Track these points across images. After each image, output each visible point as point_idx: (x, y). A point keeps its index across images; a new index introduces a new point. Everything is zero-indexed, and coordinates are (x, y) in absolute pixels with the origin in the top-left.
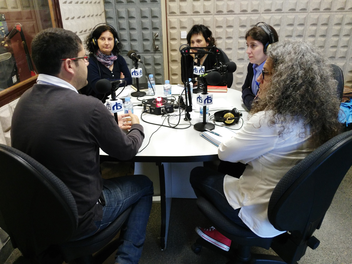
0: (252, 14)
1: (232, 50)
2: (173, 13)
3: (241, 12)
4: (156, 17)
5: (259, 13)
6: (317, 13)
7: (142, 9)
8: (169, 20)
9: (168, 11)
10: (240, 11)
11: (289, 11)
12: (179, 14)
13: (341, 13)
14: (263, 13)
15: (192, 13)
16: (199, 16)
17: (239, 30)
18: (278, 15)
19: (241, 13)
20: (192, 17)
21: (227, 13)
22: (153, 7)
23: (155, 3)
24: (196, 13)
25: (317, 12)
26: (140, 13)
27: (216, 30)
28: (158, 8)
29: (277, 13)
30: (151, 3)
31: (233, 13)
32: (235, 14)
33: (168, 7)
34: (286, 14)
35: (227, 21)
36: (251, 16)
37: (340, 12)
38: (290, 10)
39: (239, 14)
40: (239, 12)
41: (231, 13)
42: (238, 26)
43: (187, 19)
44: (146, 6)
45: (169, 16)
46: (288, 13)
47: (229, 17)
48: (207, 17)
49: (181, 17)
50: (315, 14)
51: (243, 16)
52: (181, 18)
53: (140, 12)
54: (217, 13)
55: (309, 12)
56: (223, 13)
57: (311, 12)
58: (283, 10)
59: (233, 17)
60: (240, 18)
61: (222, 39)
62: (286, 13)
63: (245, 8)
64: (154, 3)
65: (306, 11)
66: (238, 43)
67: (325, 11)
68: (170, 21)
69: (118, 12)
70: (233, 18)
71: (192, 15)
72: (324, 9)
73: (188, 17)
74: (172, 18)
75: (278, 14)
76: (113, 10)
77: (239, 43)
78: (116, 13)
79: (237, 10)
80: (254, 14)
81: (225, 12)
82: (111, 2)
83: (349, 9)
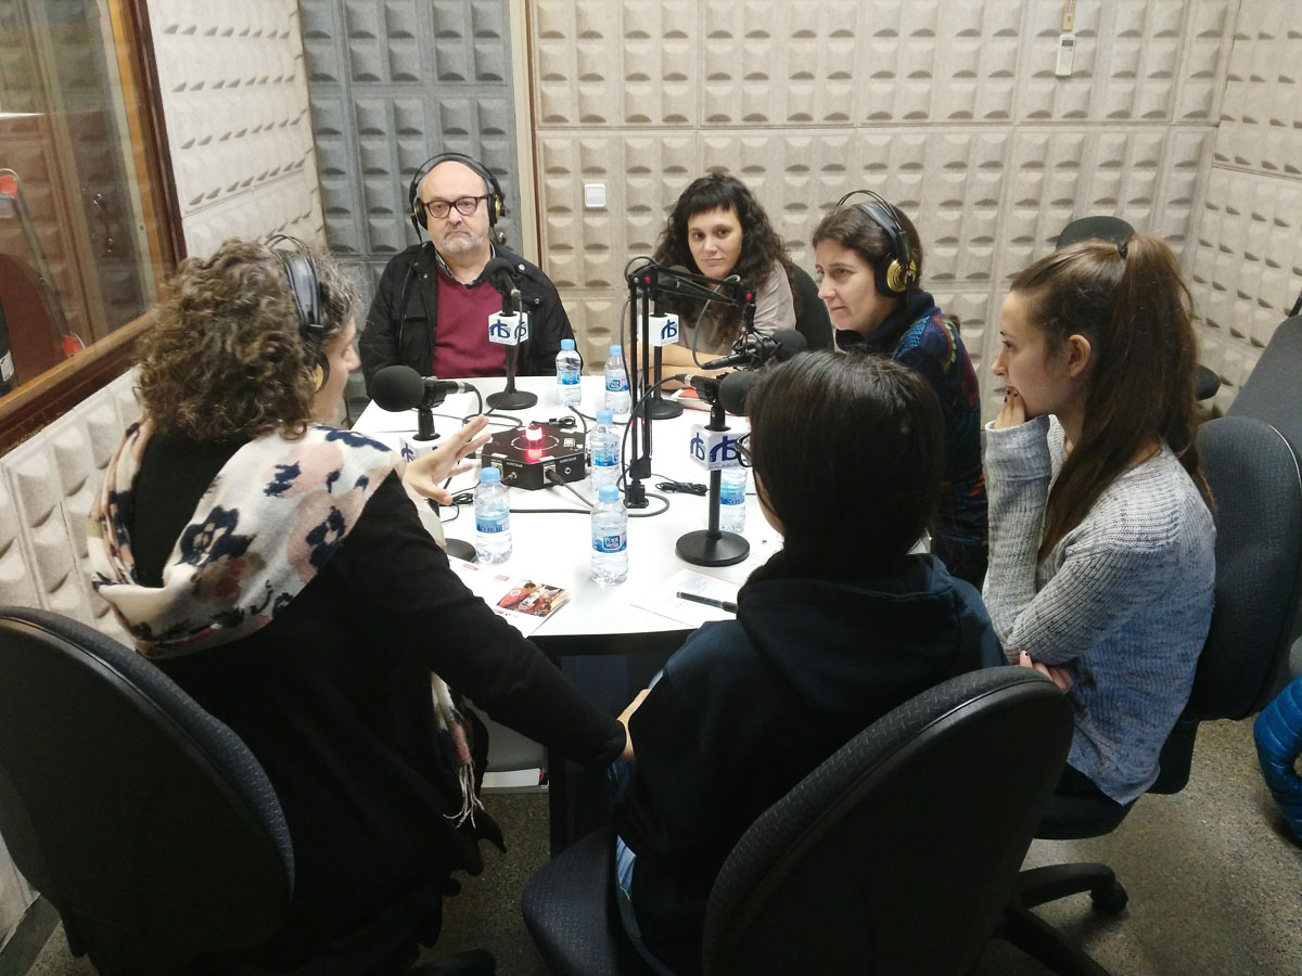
0: (828, 127)
2: (556, 120)
3: (790, 119)
4: (497, 132)
5: (850, 126)
6: (1043, 128)
7: (446, 103)
8: (541, 143)
9: (540, 111)
10: (785, 118)
11: (949, 121)
12: (579, 124)
13: (1118, 128)
14: (864, 125)
15: (623, 120)
16: (645, 133)
17: (785, 183)
18: (915, 134)
19: (789, 123)
20: (623, 133)
21: (743, 123)
22: (485, 98)
23: (492, 82)
24: (638, 120)
25: (1041, 124)
26: (439, 118)
28: (504, 101)
29: (912, 125)
30: (480, 83)
31: (765, 123)
32: (768, 127)
33: (539, 100)
34: (941, 129)
35: (744, 150)
36: (826, 135)
37: (1117, 124)
38: (953, 116)
39: (784, 127)
40: (785, 121)
41: (757, 123)
42: (783, 168)
43: (605, 141)
44: (460, 95)
45: (541, 128)
46: (948, 124)
47: (750, 137)
48: (674, 137)
49: (584, 133)
50: (1035, 128)
51: (797, 135)
52: (585, 137)
53: (439, 113)
54: (708, 124)
55: (1017, 122)
56: (728, 124)
57: (1023, 124)
58: (931, 116)
59: (764, 136)
60: (786, 142)
62: (943, 124)
63: (803, 110)
64: (488, 85)
65: (1008, 120)
67: (1067, 120)
68: (545, 147)
69: (358, 114)
70: (765, 140)
71: (622, 128)
72: (1063, 113)
73: (610, 133)
74: (554, 137)
75: (914, 129)
76: (342, 104)
77: (784, 225)
78: (351, 115)
79: (777, 116)
80: (835, 126)
81: (736, 119)
82: (334, 74)
83: (1144, 117)
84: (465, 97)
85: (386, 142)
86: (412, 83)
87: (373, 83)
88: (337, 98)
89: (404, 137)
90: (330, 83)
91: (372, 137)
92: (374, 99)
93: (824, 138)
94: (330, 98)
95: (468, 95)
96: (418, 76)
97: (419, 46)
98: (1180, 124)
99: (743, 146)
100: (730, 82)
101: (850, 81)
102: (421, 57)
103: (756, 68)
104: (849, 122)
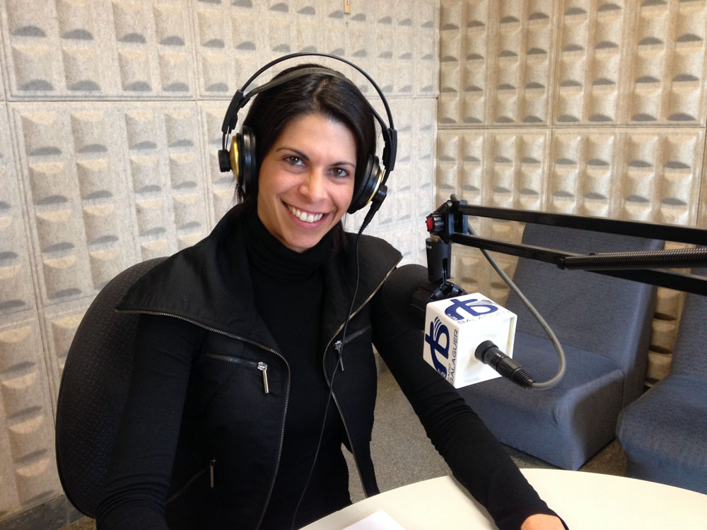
0: (168, 99)
1: (117, 243)
3: (126, 89)
5: (189, 99)
10: (120, 87)
14: (202, 98)
17: (131, 162)
19: (126, 93)
21: (70, 93)
27: (33, 166)
31: (96, 93)
32: (102, 99)
35: (77, 127)
36: (167, 108)
39: (120, 99)
40: (120, 91)
42: (126, 146)
47: (82, 110)
51: (136, 108)
54: (22, 93)
56: (49, 93)
59: (99, 110)
60: (126, 115)
61: (68, 204)
63: (140, 77)
66: (134, 211)
70: (101, 114)
77: (139, 211)
79: (110, 83)
80: (176, 99)
81: (60, 86)
83: (400, 91)
93: (166, 112)
98: (419, 97)
99: (74, 120)
100: (44, 39)
101: (183, 48)
103: (77, 23)
104: (188, 94)
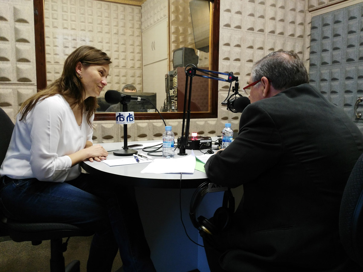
7: (347, 69)
26: (345, 74)
53: (345, 72)
69: (321, 74)
78: (319, 75)
82: (316, 64)
84: (354, 66)
85: (328, 83)
86: (338, 64)
87: (327, 65)
88: (316, 71)
89: (333, 81)
90: (315, 66)
91: (324, 82)
92: (326, 70)
94: (314, 71)
95: (355, 65)
96: (340, 61)
97: (342, 52)
102: (342, 55)
